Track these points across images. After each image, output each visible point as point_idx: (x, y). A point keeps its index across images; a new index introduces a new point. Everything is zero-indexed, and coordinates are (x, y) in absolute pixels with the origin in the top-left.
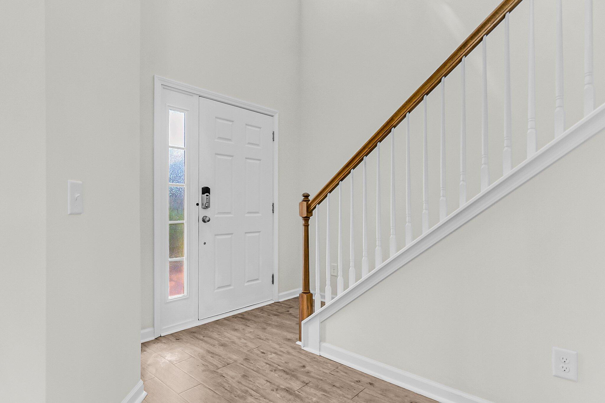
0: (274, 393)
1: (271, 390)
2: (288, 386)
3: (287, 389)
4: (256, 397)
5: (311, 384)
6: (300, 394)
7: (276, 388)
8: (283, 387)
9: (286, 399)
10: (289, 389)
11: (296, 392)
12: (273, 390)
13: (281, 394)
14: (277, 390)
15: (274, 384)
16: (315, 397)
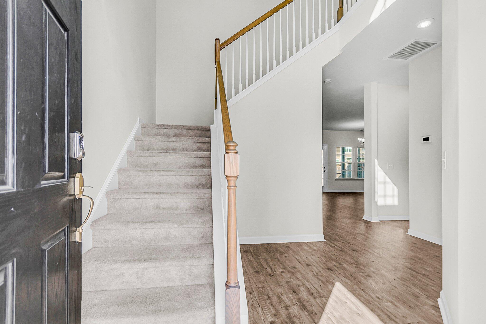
0: (315, 311)
1: (317, 314)
2: (301, 312)
3: (304, 310)
4: (331, 314)
5: (283, 305)
6: (297, 302)
7: (312, 314)
8: (306, 312)
9: (309, 303)
10: (302, 309)
11: (299, 305)
12: (315, 313)
13: (310, 308)
14: (312, 313)
15: (312, 318)
16: (290, 297)
